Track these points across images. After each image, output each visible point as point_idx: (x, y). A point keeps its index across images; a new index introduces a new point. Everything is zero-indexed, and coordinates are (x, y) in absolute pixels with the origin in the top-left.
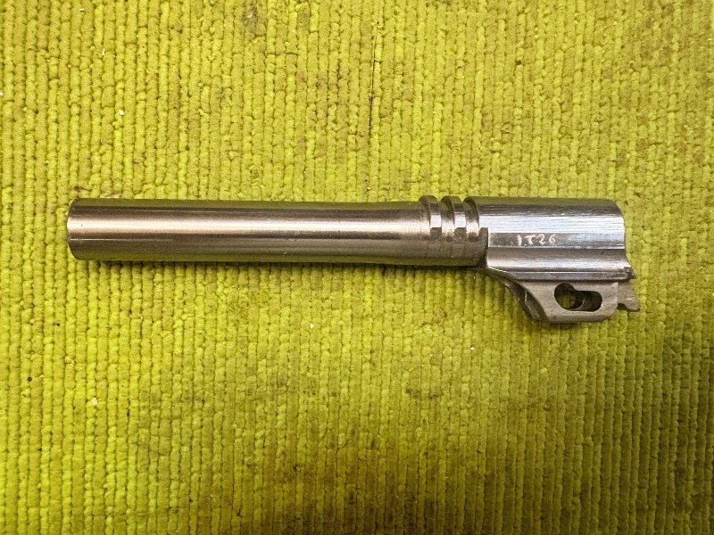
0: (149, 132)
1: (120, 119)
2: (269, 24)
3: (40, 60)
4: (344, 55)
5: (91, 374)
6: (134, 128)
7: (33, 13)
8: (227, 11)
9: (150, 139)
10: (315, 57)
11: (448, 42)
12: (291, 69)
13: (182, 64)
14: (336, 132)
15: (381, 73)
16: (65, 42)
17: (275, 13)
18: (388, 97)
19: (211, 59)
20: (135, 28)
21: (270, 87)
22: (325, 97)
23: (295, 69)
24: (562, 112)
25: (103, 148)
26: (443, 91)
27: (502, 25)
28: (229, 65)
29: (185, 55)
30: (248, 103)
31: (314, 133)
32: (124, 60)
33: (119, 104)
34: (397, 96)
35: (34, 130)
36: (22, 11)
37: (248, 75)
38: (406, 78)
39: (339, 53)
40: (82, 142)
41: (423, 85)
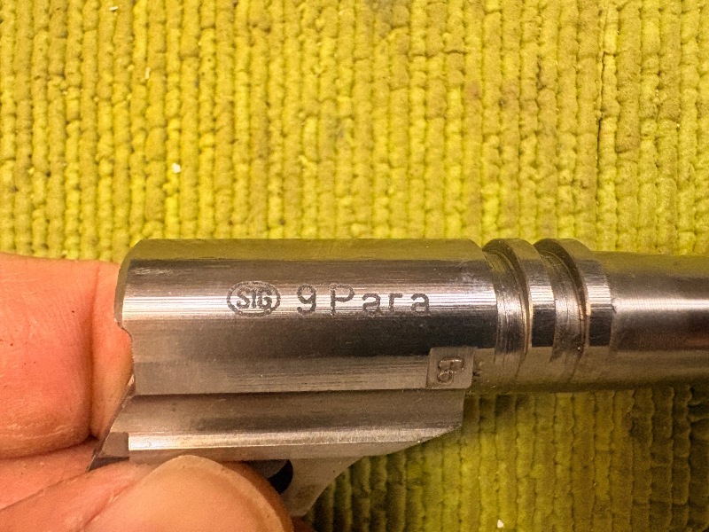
0: (220, 198)
1: (174, 180)
2: (416, 5)
3: (52, 92)
4: (548, 48)
6: (197, 192)
7: (41, 20)
9: (222, 210)
10: (497, 54)
12: (454, 77)
13: (272, 83)
14: (537, 182)
15: (616, 73)
16: (89, 61)
18: (631, 115)
19: (318, 71)
20: (196, 31)
21: (419, 111)
22: (516, 123)
23: (459, 78)
25: (148, 227)
28: (349, 80)
29: (275, 67)
30: (382, 140)
31: (497, 186)
32: (179, 82)
33: (172, 155)
34: (648, 112)
35: (45, 203)
36: (26, 19)
37: (382, 94)
38: (665, 79)
39: (539, 44)
40: (116, 220)
41: (698, 89)
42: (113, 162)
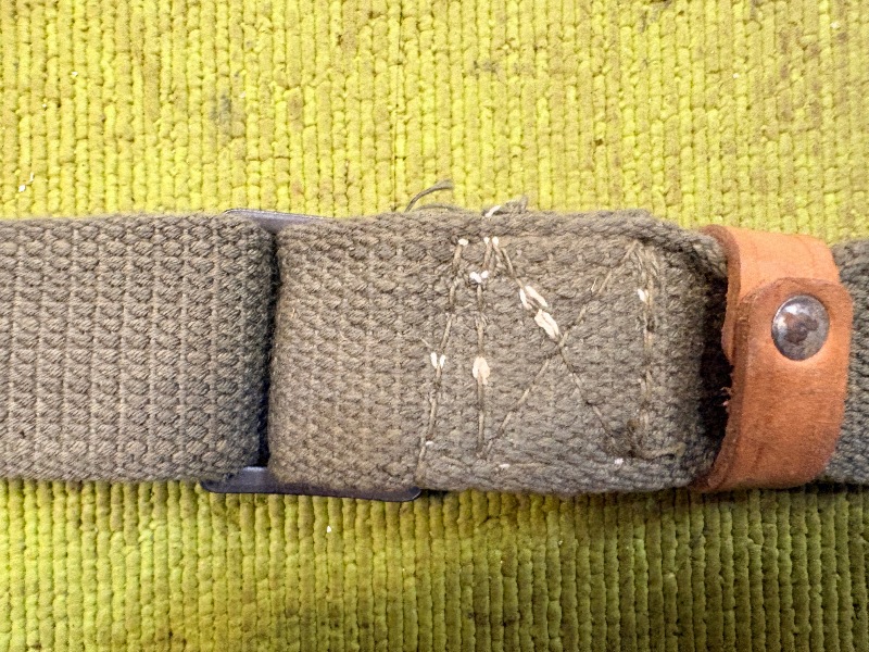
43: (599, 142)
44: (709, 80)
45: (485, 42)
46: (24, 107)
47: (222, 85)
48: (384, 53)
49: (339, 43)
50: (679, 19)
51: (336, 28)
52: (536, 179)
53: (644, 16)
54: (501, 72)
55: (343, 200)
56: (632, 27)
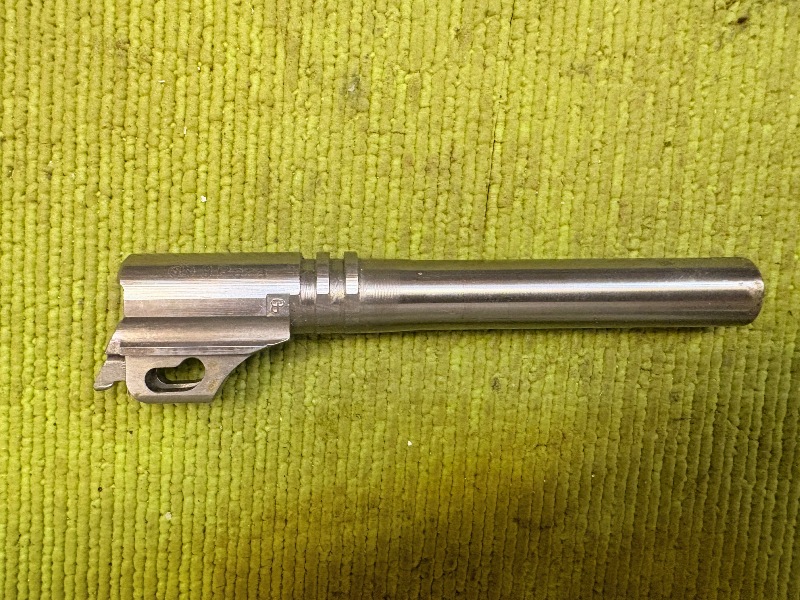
0: (234, 221)
1: (202, 207)
2: (373, 98)
3: (115, 139)
4: (459, 134)
5: (165, 487)
6: (218, 216)
7: (108, 85)
8: (326, 83)
9: (234, 231)
10: (425, 136)
11: (584, 119)
12: (397, 150)
13: (273, 144)
14: (446, 224)
15: (501, 155)
16: (143, 118)
17: (380, 85)
18: (508, 184)
19: (305, 138)
20: (221, 103)
21: (372, 171)
22: (436, 184)
23: (400, 151)
24: (718, 204)
25: (182, 239)
26: (574, 178)
27: (650, 99)
28: (326, 146)
29: (276, 133)
30: (346, 189)
31: (420, 225)
32: (207, 139)
33: (201, 190)
34: (519, 183)
35: (108, 218)
36: (96, 84)
37: (347, 158)
38: (531, 161)
39: (454, 132)
40: (160, 232)
41: (550, 170)
42: (158, 191)
43: (667, 144)
44: (769, 99)
45: (583, 47)
46: (182, 68)
47: (353, 65)
48: (495, 50)
49: (456, 37)
50: (752, 42)
51: (456, 24)
52: (611, 171)
53: (721, 37)
54: (593, 75)
55: (446, 174)
56: (709, 45)
